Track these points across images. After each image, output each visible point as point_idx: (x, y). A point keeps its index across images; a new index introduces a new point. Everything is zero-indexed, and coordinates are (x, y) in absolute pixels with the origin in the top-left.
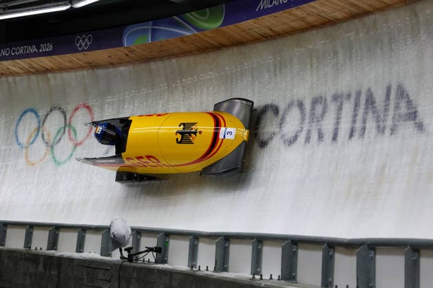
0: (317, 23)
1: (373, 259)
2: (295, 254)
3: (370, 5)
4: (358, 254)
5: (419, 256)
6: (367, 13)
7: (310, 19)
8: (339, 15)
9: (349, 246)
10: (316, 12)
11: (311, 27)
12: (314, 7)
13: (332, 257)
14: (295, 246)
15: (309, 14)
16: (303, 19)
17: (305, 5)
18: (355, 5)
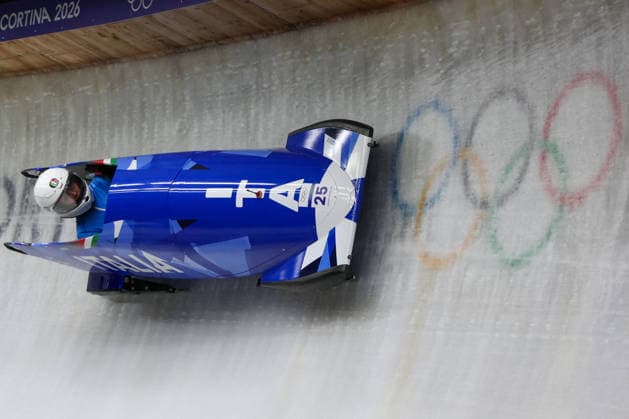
0: (37, 66)
7: (30, 60)
8: (71, 58)
10: (36, 48)
11: (30, 70)
12: (36, 44)
15: (27, 53)
16: (17, 58)
17: (21, 40)
18: (96, 48)
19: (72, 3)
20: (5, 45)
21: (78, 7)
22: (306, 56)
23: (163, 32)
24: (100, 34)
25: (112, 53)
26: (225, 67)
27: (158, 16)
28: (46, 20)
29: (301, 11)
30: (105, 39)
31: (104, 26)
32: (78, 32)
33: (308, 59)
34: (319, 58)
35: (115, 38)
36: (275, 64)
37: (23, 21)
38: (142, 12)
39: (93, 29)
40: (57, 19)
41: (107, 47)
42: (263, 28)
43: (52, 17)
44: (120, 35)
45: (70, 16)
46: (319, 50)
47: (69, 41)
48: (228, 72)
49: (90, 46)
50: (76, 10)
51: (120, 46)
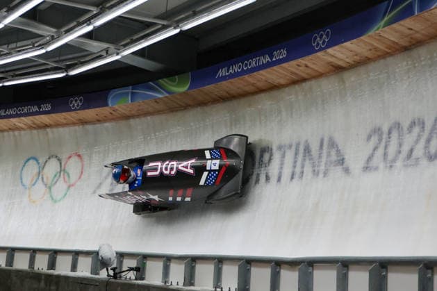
0: (264, 88)
1: (311, 274)
2: (249, 270)
3: (307, 74)
4: (300, 271)
5: (348, 269)
6: (304, 80)
7: (260, 85)
8: (282, 81)
9: (293, 264)
10: (263, 78)
11: (260, 91)
12: (262, 75)
13: (279, 273)
14: (249, 265)
15: (258, 81)
16: (253, 84)
17: (255, 73)
18: (296, 74)
19: (282, 50)
20: (246, 77)
21: (285, 52)
22: (415, 64)
23: (332, 60)
24: (298, 65)
25: (306, 76)
26: (369, 76)
27: (330, 50)
28: (268, 61)
29: (411, 38)
30: (300, 68)
31: (300, 60)
32: (284, 65)
33: (416, 65)
34: (423, 63)
35: (306, 66)
36: (397, 70)
37: (256, 64)
38: (321, 49)
39: (294, 63)
40: (274, 59)
41: (302, 72)
42: (389, 51)
43: (271, 59)
44: (309, 64)
45: (281, 57)
46: (423, 58)
47: (281, 71)
48: (371, 78)
49: (293, 73)
50: (284, 53)
51: (309, 71)
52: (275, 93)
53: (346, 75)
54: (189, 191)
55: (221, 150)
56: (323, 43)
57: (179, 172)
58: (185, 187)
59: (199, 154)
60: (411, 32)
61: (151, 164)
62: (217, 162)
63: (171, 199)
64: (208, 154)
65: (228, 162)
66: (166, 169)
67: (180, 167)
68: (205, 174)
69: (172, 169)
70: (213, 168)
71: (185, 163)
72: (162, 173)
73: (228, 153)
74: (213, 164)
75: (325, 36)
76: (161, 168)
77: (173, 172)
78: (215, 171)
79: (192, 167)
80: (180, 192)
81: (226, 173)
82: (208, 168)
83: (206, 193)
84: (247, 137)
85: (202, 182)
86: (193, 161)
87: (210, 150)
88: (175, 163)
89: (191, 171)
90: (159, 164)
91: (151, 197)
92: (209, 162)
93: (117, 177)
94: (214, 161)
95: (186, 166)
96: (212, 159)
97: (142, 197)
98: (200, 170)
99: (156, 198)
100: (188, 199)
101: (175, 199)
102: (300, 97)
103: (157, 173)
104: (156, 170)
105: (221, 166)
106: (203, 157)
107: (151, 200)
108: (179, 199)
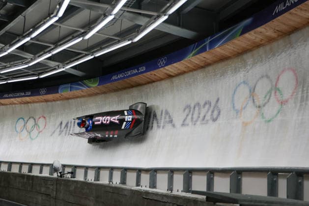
1: (156, 175)
3: (155, 79)
4: (150, 174)
5: (173, 174)
6: (154, 82)
7: (133, 84)
9: (147, 171)
10: (134, 80)
11: (133, 86)
13: (140, 175)
14: (126, 171)
15: (131, 82)
16: (129, 83)
17: (130, 78)
18: (150, 79)
20: (126, 80)
22: (207, 74)
23: (167, 72)
24: (151, 74)
25: (154, 79)
26: (185, 80)
27: (166, 68)
28: (136, 72)
29: (205, 62)
30: (152, 76)
31: (152, 72)
32: (144, 74)
34: (211, 74)
35: (155, 75)
36: (198, 77)
37: (131, 73)
38: (162, 67)
39: (149, 73)
41: (153, 78)
42: (195, 68)
43: (138, 71)
45: (143, 70)
46: (210, 72)
47: (142, 77)
49: (148, 78)
50: (144, 68)
51: (156, 77)
52: (139, 88)
53: (174, 79)
54: (117, 132)
55: (133, 111)
56: (163, 64)
57: (111, 122)
58: (114, 129)
59: (121, 113)
60: (205, 59)
61: (97, 118)
62: (131, 117)
63: (107, 136)
64: (126, 113)
65: (136, 117)
66: (104, 120)
67: (112, 120)
68: (125, 123)
69: (107, 120)
70: (129, 120)
71: (114, 118)
72: (102, 123)
73: (137, 112)
74: (129, 118)
75: (164, 61)
76: (102, 120)
77: (108, 122)
78: (129, 121)
79: (118, 120)
80: (112, 132)
81: (135, 123)
82: (126, 120)
83: (125, 132)
84: (146, 104)
85: (123, 127)
86: (118, 116)
87: (127, 110)
88: (109, 117)
89: (117, 122)
90: (101, 118)
91: (97, 135)
92: (127, 117)
93: (79, 125)
94: (129, 117)
95: (115, 119)
96: (128, 115)
97: (92, 135)
98: (122, 121)
99: (99, 135)
100: (116, 136)
101: (109, 136)
102: (152, 90)
103: (100, 123)
104: (99, 121)
105: (132, 119)
106: (123, 114)
107: (97, 136)
108: (111, 136)
